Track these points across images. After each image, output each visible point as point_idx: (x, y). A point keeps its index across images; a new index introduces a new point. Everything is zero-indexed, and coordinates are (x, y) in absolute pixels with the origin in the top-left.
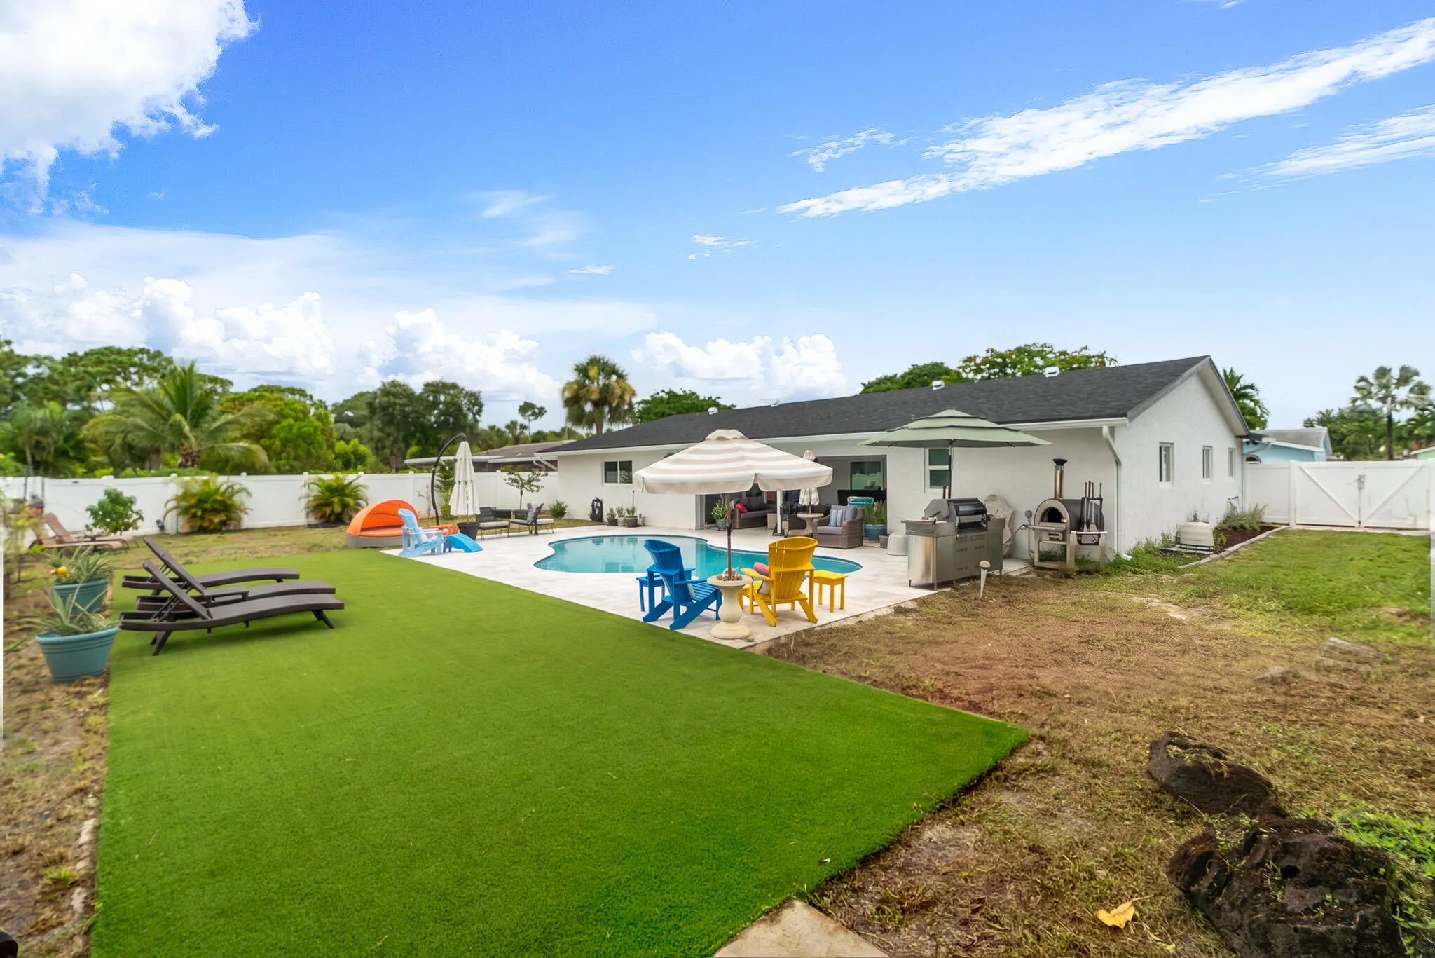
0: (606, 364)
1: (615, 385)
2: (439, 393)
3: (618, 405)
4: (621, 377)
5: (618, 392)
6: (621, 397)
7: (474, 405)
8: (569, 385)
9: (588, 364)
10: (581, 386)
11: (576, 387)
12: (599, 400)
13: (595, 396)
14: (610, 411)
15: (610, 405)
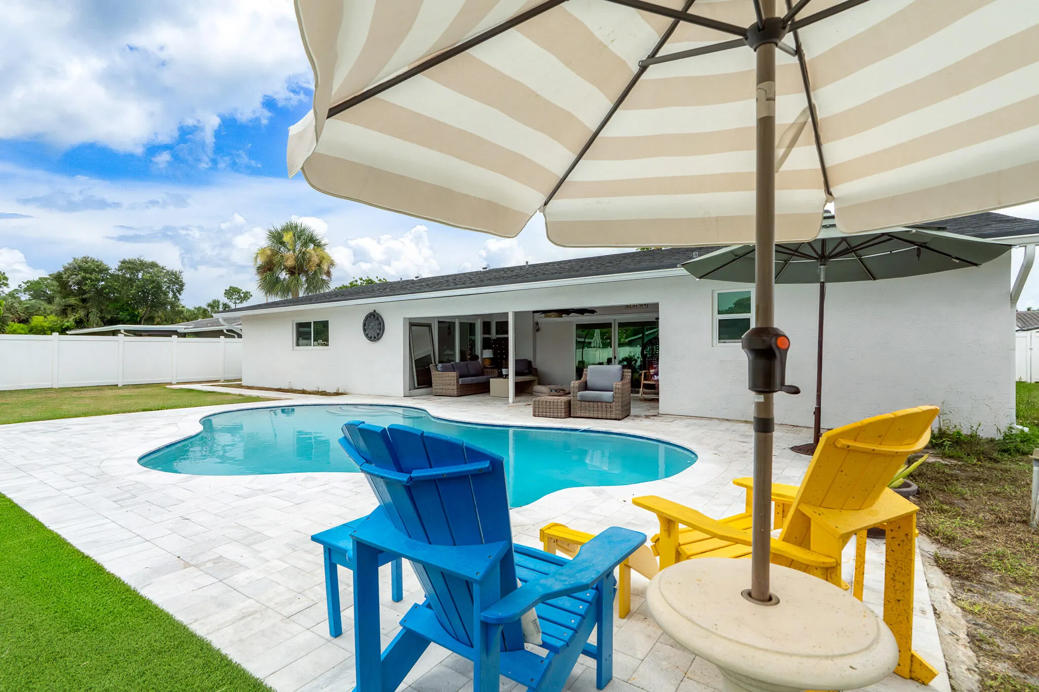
0: (303, 232)
1: (313, 252)
2: (138, 271)
3: (315, 273)
4: (318, 245)
5: (316, 260)
6: (319, 265)
7: (174, 283)
8: (263, 251)
9: (283, 230)
10: (275, 253)
11: (269, 252)
12: (294, 268)
13: (290, 263)
14: (306, 281)
15: (306, 272)
